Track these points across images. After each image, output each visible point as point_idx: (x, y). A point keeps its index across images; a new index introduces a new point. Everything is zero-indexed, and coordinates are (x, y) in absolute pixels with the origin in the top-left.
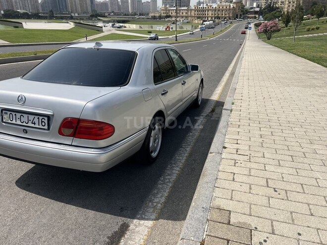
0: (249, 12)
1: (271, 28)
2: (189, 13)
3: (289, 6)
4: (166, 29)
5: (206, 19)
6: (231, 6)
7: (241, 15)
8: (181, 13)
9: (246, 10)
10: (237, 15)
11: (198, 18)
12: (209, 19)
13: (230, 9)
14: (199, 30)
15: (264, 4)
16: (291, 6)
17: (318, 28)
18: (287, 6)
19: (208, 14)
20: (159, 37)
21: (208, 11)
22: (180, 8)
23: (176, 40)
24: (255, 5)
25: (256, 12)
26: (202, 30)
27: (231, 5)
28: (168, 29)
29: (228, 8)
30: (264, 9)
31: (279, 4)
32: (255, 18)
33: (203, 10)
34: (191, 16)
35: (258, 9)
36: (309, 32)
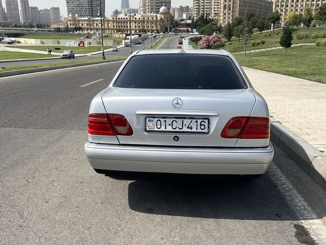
0: (180, 24)
1: (214, 43)
2: (106, 25)
3: (225, 18)
4: (79, 45)
5: (129, 32)
6: (158, 17)
7: (170, 28)
8: (95, 25)
9: (176, 23)
10: (166, 28)
11: (119, 31)
12: (133, 32)
13: (157, 21)
14: (124, 46)
15: (195, 15)
16: (227, 18)
17: (263, 43)
18: (222, 18)
19: (130, 27)
20: (75, 55)
21: (130, 23)
22: (93, 18)
23: (104, 58)
24: (184, 16)
25: (188, 25)
26: (127, 46)
27: (158, 15)
28: (81, 45)
29: (154, 19)
30: (197, 21)
31: (213, 15)
32: (188, 31)
33: (124, 21)
34: (109, 29)
35: (189, 22)
36: (255, 47)
